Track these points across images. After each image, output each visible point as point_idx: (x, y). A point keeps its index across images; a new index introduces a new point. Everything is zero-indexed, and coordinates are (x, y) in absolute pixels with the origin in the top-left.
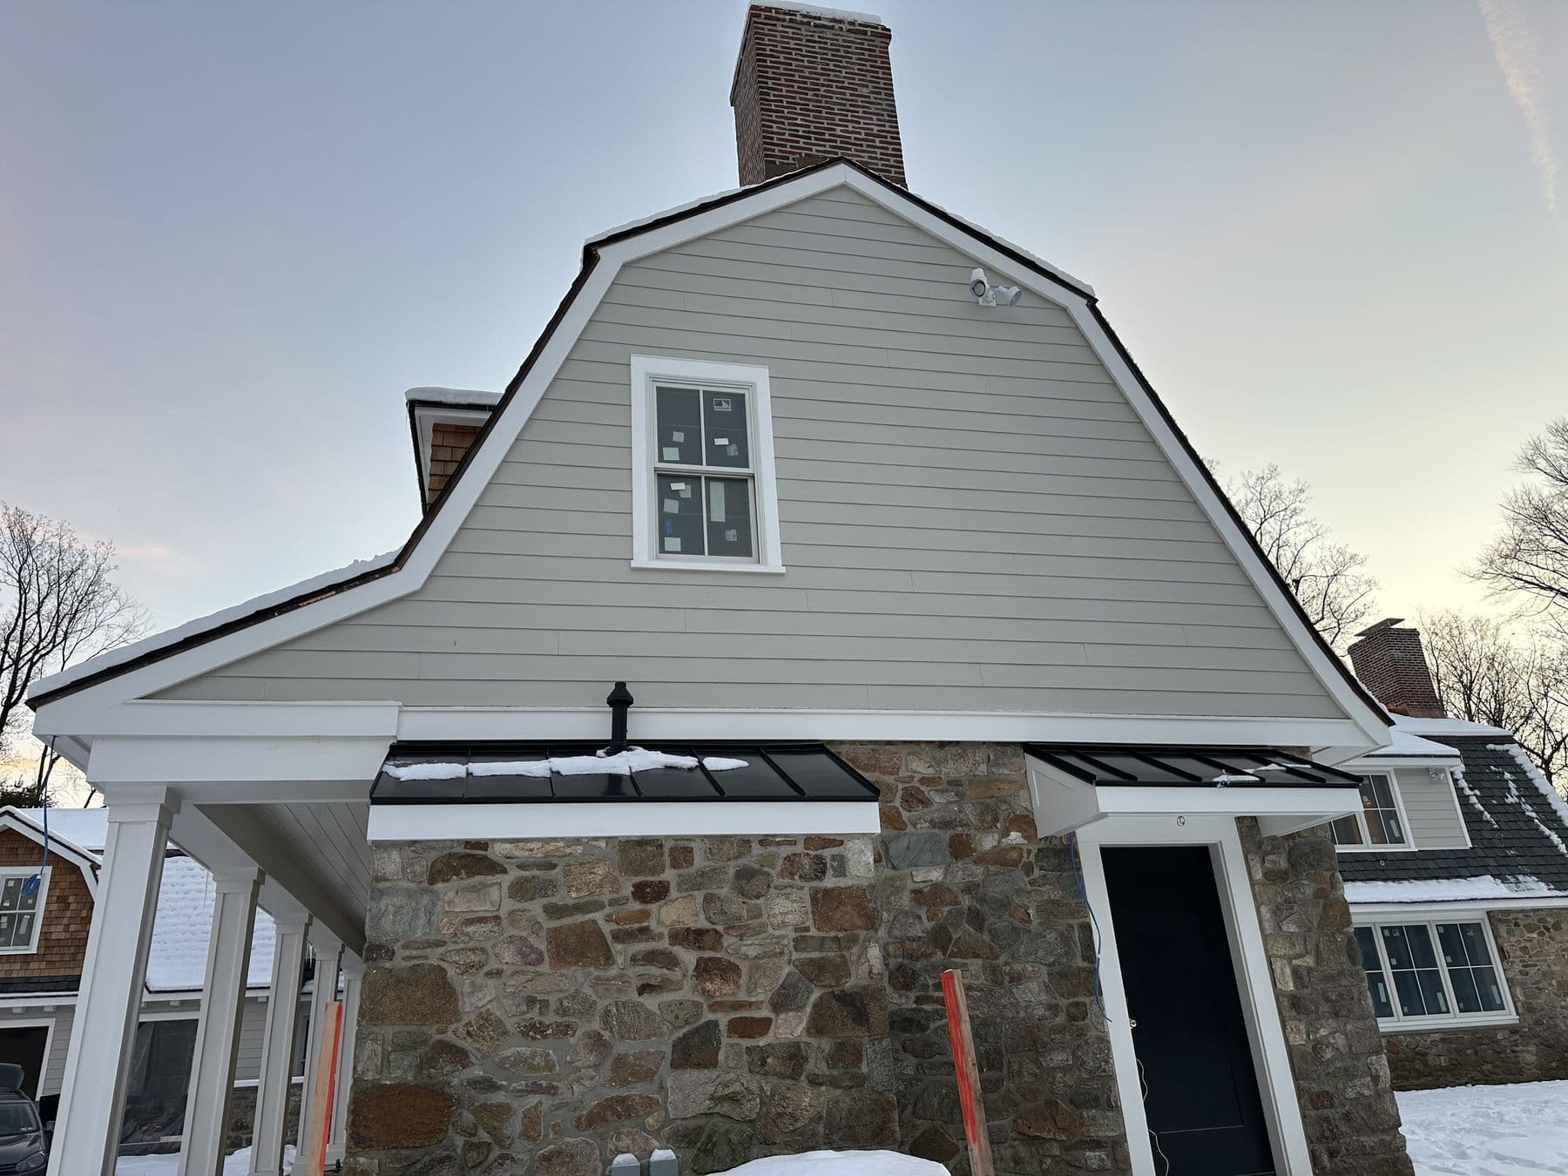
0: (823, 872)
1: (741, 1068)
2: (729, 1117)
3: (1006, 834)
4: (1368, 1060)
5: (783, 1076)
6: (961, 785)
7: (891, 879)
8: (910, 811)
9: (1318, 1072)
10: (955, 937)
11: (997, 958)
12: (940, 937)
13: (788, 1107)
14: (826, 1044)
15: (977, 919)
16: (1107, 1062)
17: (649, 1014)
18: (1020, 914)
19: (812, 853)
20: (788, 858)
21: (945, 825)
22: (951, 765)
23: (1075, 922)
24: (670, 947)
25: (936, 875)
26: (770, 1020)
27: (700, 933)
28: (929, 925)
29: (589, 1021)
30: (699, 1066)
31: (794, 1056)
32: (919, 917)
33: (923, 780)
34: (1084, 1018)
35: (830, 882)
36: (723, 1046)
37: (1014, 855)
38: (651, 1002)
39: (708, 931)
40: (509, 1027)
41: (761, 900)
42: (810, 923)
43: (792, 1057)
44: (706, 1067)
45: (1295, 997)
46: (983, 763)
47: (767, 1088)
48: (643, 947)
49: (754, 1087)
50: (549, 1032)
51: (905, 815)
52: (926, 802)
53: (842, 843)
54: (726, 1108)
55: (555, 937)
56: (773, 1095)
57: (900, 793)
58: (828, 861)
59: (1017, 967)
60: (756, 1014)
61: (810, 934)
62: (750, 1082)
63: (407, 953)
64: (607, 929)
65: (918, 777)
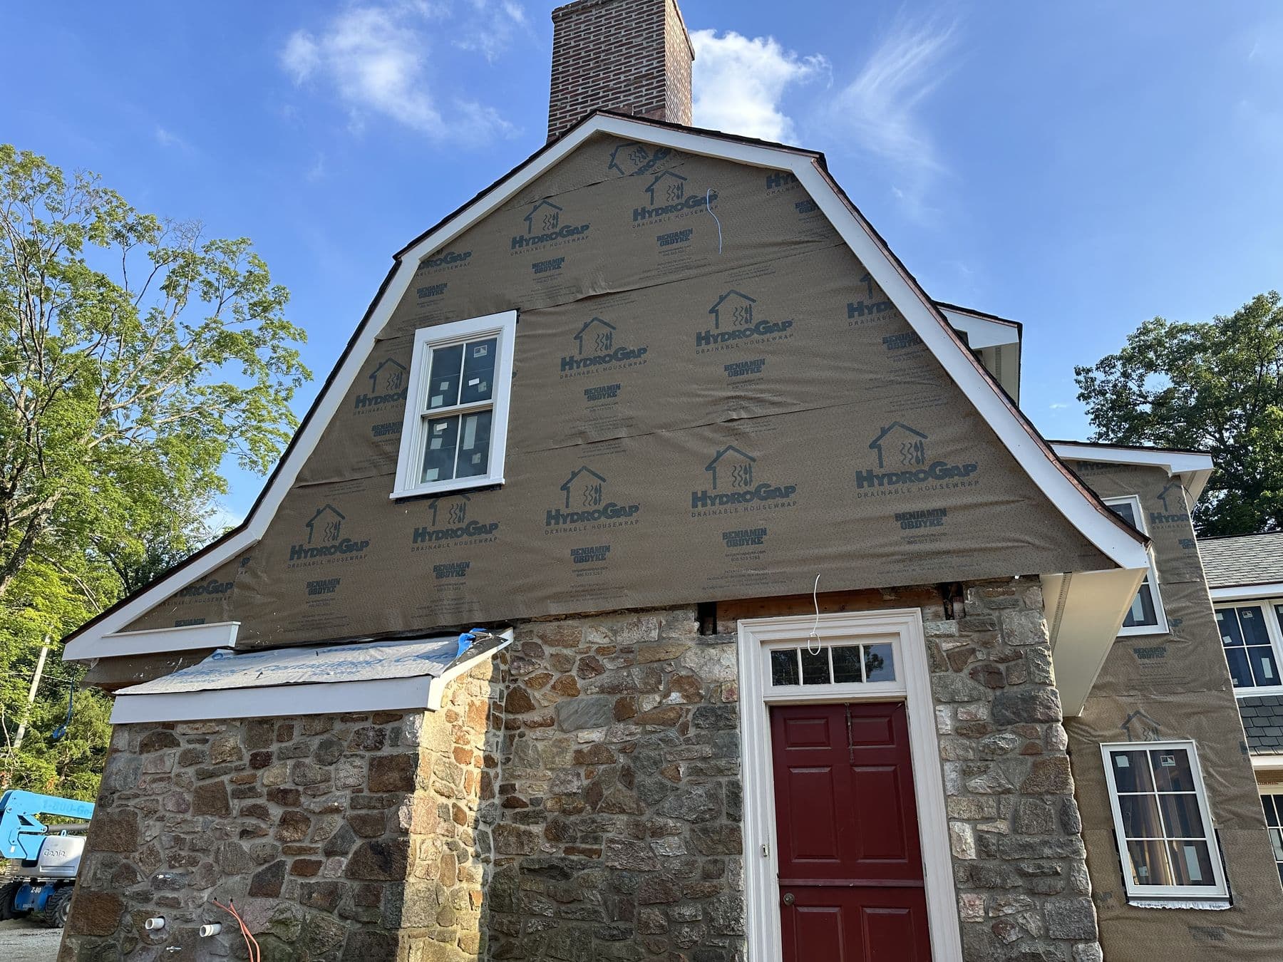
0: (381, 743)
1: (294, 899)
2: (279, 938)
3: (667, 695)
4: (1074, 949)
5: (322, 909)
6: (632, 652)
7: (560, 741)
8: (584, 679)
9: (996, 955)
10: (606, 793)
11: (642, 814)
12: (593, 794)
13: (319, 934)
14: (356, 885)
15: (627, 776)
16: (737, 921)
17: (243, 853)
18: (670, 773)
19: (377, 727)
20: (357, 733)
21: (613, 690)
22: (625, 634)
23: (724, 780)
24: (267, 803)
25: (596, 736)
26: (320, 862)
27: (285, 792)
28: (586, 782)
29: (208, 856)
30: (267, 895)
31: (333, 893)
32: (578, 775)
33: (601, 650)
34: (719, 876)
35: (386, 751)
36: (285, 881)
37: (672, 715)
38: (246, 845)
39: (291, 790)
40: (162, 856)
41: (332, 768)
42: (364, 786)
43: (331, 893)
44: (271, 896)
45: (976, 867)
46: (654, 629)
47: (308, 917)
48: (249, 802)
49: (299, 916)
50: (183, 862)
51: (580, 683)
52: (599, 670)
53: (401, 717)
54: (278, 930)
55: (198, 793)
56: (311, 923)
57: (578, 663)
58: (388, 733)
59: (660, 821)
60: (314, 858)
61: (364, 794)
62: (298, 911)
63: (120, 802)
64: (229, 788)
65: (596, 646)
